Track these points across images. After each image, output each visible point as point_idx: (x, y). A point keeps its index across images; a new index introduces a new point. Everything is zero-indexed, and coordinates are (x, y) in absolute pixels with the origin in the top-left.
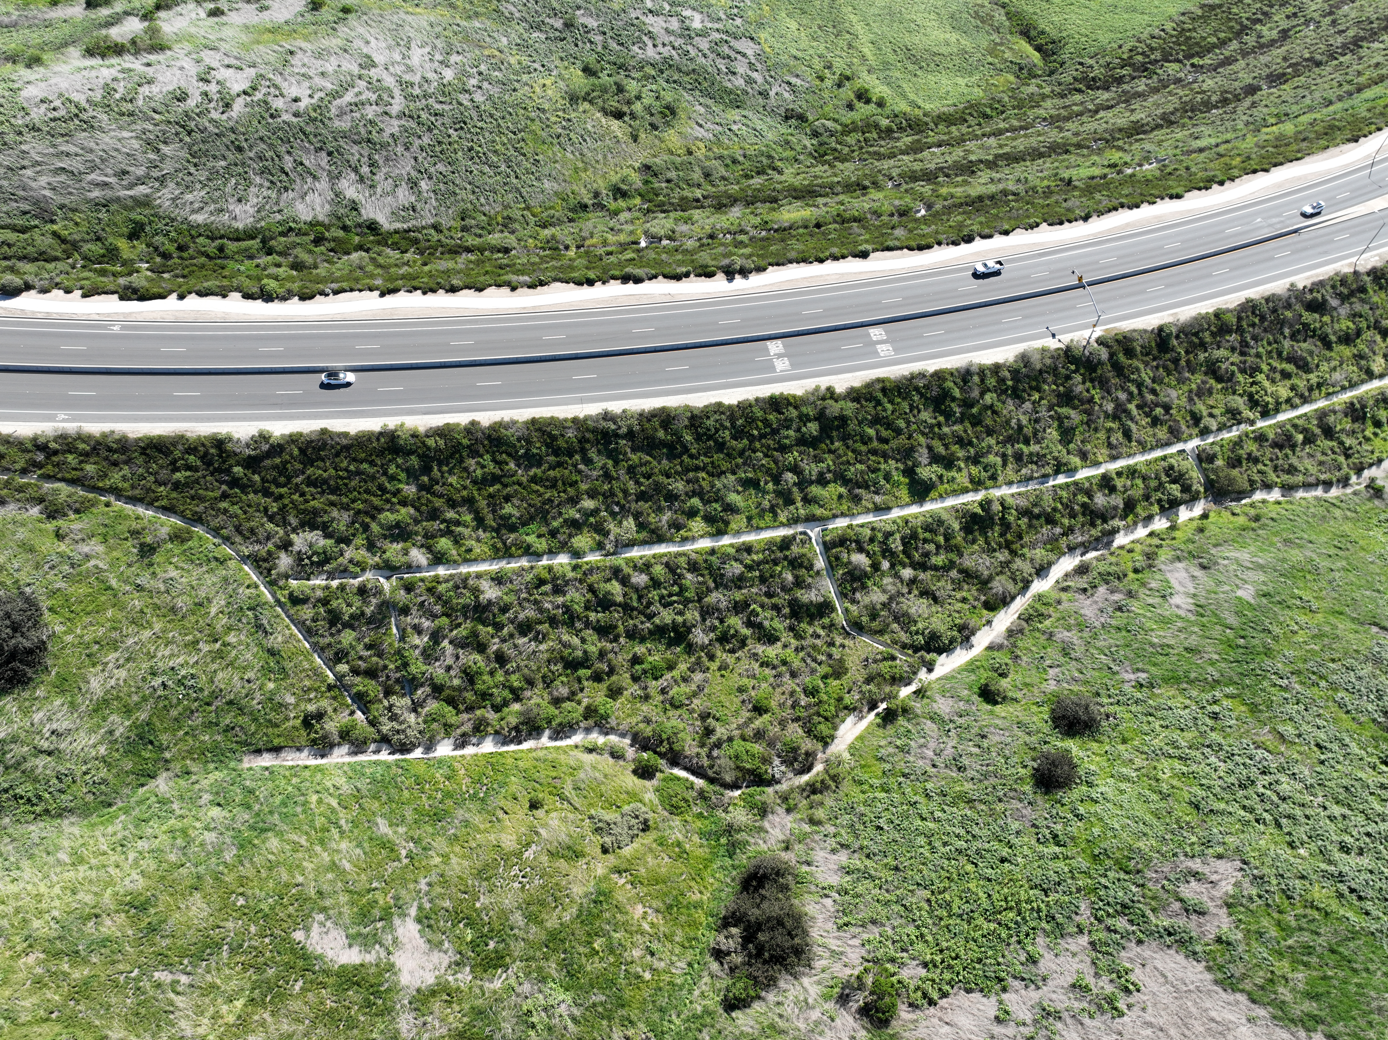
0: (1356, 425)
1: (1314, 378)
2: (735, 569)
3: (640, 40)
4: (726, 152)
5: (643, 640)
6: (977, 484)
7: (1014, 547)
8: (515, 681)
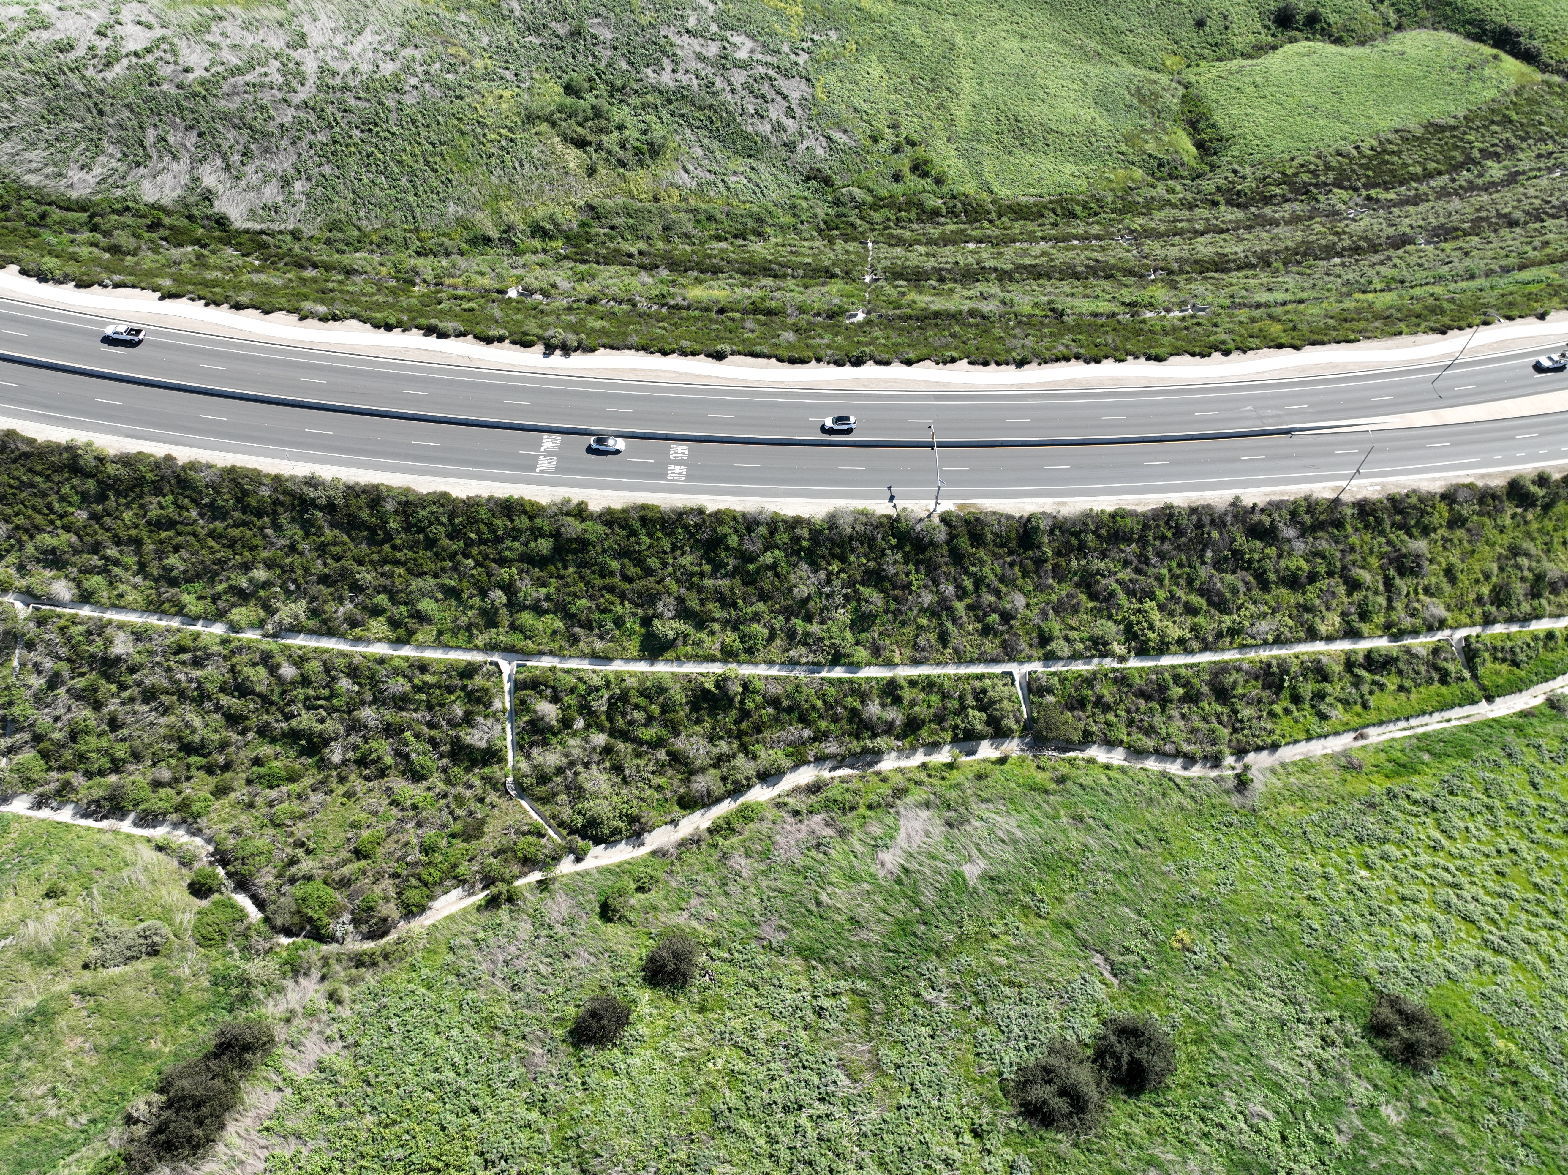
0: (1265, 694)
1: (1227, 621)
2: (399, 685)
3: (658, 62)
4: (703, 206)
5: (273, 741)
6: (728, 655)
7: (745, 739)
8: (121, 751)
